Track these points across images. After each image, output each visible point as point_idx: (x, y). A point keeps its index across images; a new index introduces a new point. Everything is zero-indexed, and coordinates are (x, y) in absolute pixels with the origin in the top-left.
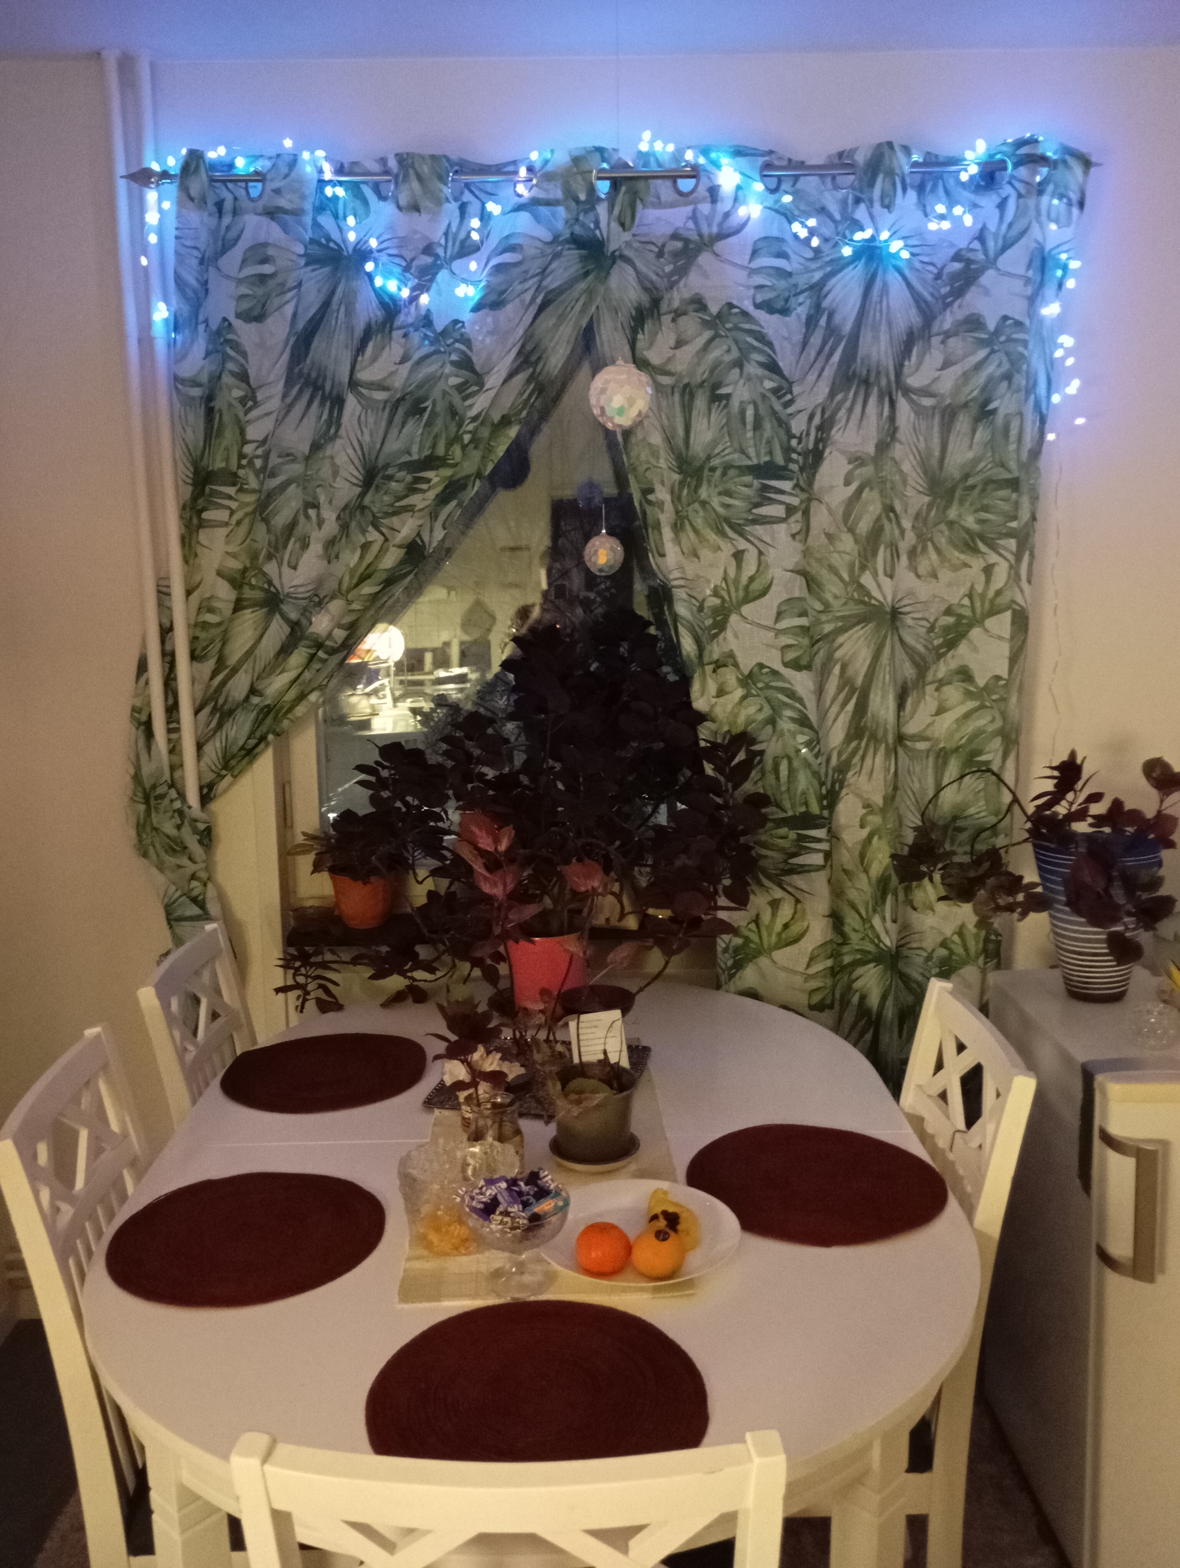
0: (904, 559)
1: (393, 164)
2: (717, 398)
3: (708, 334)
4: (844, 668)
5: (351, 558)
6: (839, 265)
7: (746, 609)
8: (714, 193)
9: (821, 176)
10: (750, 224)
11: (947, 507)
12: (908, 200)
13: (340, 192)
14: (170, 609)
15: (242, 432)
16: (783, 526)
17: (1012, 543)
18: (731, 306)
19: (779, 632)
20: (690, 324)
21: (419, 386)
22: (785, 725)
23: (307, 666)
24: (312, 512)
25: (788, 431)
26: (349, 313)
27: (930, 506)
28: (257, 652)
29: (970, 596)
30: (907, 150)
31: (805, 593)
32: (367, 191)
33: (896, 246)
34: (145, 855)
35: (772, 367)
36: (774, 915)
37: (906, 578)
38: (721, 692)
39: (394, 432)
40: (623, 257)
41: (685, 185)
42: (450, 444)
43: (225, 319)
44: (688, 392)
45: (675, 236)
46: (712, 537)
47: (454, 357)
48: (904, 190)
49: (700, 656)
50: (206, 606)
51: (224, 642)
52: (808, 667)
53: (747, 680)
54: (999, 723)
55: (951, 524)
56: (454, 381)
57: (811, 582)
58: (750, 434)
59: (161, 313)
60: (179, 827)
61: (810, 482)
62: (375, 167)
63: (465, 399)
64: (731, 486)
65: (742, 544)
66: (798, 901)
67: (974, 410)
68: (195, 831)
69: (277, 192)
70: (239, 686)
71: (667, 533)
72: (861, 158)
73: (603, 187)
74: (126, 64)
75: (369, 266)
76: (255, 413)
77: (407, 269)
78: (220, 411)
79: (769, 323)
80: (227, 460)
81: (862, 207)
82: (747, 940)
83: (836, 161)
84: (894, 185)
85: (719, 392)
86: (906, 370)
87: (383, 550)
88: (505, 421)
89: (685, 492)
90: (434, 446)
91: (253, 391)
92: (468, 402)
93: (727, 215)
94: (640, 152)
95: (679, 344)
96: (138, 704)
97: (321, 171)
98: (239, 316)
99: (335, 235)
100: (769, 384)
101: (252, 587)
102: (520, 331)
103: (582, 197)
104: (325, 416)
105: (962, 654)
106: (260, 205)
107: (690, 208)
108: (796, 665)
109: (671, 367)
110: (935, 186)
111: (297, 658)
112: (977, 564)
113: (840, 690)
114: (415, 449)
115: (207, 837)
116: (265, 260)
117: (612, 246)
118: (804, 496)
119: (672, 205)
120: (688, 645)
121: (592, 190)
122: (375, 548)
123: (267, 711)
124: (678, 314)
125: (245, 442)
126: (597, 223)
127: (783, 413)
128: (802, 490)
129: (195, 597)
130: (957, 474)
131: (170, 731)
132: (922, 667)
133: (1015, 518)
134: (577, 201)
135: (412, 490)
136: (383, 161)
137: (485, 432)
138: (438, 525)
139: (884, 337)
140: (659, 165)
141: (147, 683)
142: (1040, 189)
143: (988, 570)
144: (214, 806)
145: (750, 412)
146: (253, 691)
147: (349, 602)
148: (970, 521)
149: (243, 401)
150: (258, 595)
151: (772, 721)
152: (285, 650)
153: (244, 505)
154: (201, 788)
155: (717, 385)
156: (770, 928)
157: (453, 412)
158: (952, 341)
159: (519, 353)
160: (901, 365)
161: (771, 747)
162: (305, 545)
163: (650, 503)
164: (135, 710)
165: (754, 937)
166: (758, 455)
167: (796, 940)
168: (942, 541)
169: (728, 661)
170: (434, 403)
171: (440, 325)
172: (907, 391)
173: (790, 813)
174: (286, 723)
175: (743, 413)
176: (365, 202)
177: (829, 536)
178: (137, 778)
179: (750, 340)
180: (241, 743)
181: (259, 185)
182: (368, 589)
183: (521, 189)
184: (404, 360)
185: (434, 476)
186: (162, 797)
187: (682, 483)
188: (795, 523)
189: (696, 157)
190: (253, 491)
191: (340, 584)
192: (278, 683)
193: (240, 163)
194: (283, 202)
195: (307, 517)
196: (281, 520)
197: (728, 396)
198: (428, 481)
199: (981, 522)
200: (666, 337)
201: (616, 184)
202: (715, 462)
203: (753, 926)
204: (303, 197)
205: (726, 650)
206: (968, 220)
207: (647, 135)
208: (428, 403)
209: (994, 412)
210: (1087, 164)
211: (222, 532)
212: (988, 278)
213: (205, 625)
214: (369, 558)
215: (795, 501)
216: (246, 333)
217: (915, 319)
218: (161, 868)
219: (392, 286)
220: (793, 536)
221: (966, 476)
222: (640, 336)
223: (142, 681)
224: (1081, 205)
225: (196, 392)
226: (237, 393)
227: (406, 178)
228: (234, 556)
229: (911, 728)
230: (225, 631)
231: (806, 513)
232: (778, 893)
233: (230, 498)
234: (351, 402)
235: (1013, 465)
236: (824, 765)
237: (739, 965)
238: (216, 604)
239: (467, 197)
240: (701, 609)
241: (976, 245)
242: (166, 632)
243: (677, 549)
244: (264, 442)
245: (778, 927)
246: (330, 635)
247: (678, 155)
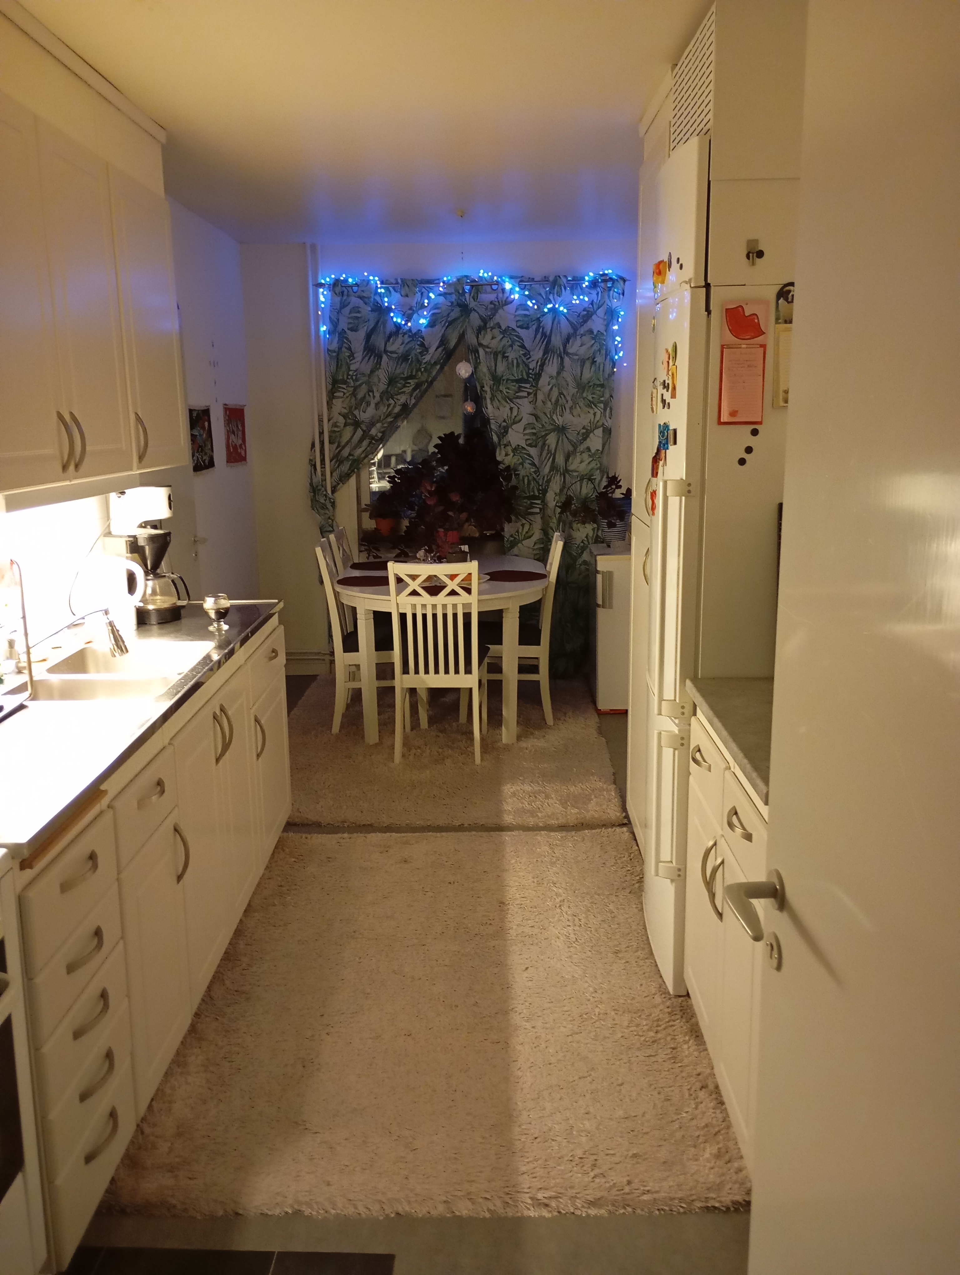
0: (568, 410)
1: (399, 281)
2: (505, 357)
3: (502, 336)
4: (549, 446)
5: (383, 409)
6: (544, 314)
7: (514, 427)
8: (503, 290)
9: (540, 284)
10: (515, 301)
11: (583, 392)
12: (566, 293)
13: (383, 291)
14: (323, 426)
15: (349, 368)
16: (526, 399)
17: (602, 405)
18: (509, 327)
19: (525, 435)
20: (496, 331)
21: (407, 351)
22: (527, 465)
23: (369, 446)
24: (371, 394)
25: (528, 366)
26: (384, 327)
27: (577, 392)
28: (352, 441)
29: (590, 423)
30: (566, 277)
31: (535, 421)
32: (391, 289)
33: (561, 309)
34: (313, 509)
35: (523, 347)
36: (523, 529)
37: (568, 416)
38: (507, 455)
39: (399, 366)
40: (474, 310)
41: (495, 287)
42: (417, 371)
43: (343, 330)
44: (496, 354)
45: (491, 303)
46: (504, 402)
47: (419, 343)
48: (565, 289)
49: (499, 443)
50: (335, 425)
51: (341, 437)
52: (536, 446)
53: (515, 450)
54: (599, 465)
55: (584, 399)
56: (418, 351)
57: (537, 417)
58: (515, 369)
59: (323, 328)
60: (325, 500)
61: (537, 384)
62: (394, 281)
63: (422, 356)
64: (509, 386)
65: (512, 405)
66: (531, 524)
67: (591, 359)
68: (331, 502)
69: (363, 291)
70: (346, 452)
71: (488, 401)
72: (551, 279)
73: (467, 288)
74: (313, 247)
75: (392, 314)
76: (353, 361)
77: (404, 315)
78: (341, 360)
79: (522, 332)
80: (343, 376)
81: (551, 295)
82: (515, 538)
83: (544, 279)
84: (561, 289)
85: (506, 355)
86: (567, 348)
87: (394, 407)
88: (436, 363)
89: (495, 387)
90: (412, 372)
91: (353, 354)
92: (424, 357)
93: (507, 298)
94: (480, 276)
95: (493, 338)
96: (311, 458)
97: (376, 283)
98: (348, 329)
99: (380, 302)
100: (522, 352)
101: (349, 418)
102: (441, 335)
103: (461, 292)
104: (375, 361)
105: (588, 443)
106: (357, 295)
107: (496, 295)
108: (530, 445)
109: (490, 346)
110: (577, 287)
111: (365, 443)
112: (592, 412)
113: (547, 454)
114: (405, 373)
115: (333, 504)
116: (359, 312)
117: (471, 306)
118: (535, 389)
119: (490, 293)
120: (495, 438)
121: (464, 289)
122: (392, 406)
123: (354, 461)
124: (492, 328)
125: (350, 370)
126: (465, 299)
127: (527, 362)
128: (534, 387)
129: (331, 421)
130: (586, 382)
131: (322, 468)
132: (575, 446)
133: (603, 397)
134: (459, 293)
135: (404, 386)
136: (396, 280)
137: (429, 367)
138: (413, 398)
139: (558, 338)
140: (486, 281)
141: (315, 450)
142: (610, 289)
143: (595, 414)
144: (335, 494)
145: (515, 362)
146: (350, 455)
147: (383, 424)
148: (590, 398)
149: (349, 357)
150: (352, 421)
151: (522, 464)
152: (361, 441)
153: (348, 391)
154: (332, 488)
155: (504, 353)
156: (521, 533)
157: (418, 361)
158: (583, 337)
159: (440, 341)
160: (566, 346)
161: (522, 472)
162: (368, 404)
163: (484, 391)
164: (310, 460)
165: (517, 537)
166: (518, 376)
167: (530, 537)
168: (581, 405)
169: (508, 444)
170: (412, 357)
171: (414, 331)
172: (568, 354)
173: (528, 495)
174: (361, 465)
175: (513, 361)
176: (390, 292)
177: (543, 402)
178: (311, 484)
179: (515, 338)
180: (346, 472)
181: (357, 288)
182: (390, 419)
183: (441, 289)
184: (402, 343)
185: (412, 382)
186: (320, 490)
187: (494, 384)
188: (531, 397)
189: (497, 279)
190: (352, 387)
191: (380, 417)
192: (358, 452)
193: (350, 280)
194: (364, 295)
195: (369, 395)
196: (360, 396)
197: (508, 357)
198: (409, 383)
199: (593, 398)
200: (489, 336)
201: (472, 286)
202: (504, 378)
203: (517, 534)
204: (371, 293)
205: (508, 440)
206: (586, 299)
207: (482, 271)
208: (410, 357)
209: (596, 361)
210: (624, 281)
211: (341, 400)
212: (594, 317)
213: (334, 432)
214: (389, 409)
215: (531, 391)
216: (350, 335)
217: (571, 331)
218: (319, 513)
219: (399, 320)
220: (530, 402)
221: (589, 382)
222: (480, 336)
223: (313, 450)
224: (623, 294)
225: (334, 354)
226: (347, 354)
227: (404, 286)
228: (345, 408)
229: (572, 467)
230: (341, 434)
231: (536, 395)
232: (524, 521)
233: (344, 389)
234: (385, 358)
235: (601, 379)
236: (541, 480)
237: (512, 547)
238: (338, 424)
239: (424, 290)
240: (500, 426)
241: (591, 306)
242: (321, 433)
243: (492, 406)
244: (355, 371)
245: (524, 533)
246: (376, 435)
247: (492, 277)
